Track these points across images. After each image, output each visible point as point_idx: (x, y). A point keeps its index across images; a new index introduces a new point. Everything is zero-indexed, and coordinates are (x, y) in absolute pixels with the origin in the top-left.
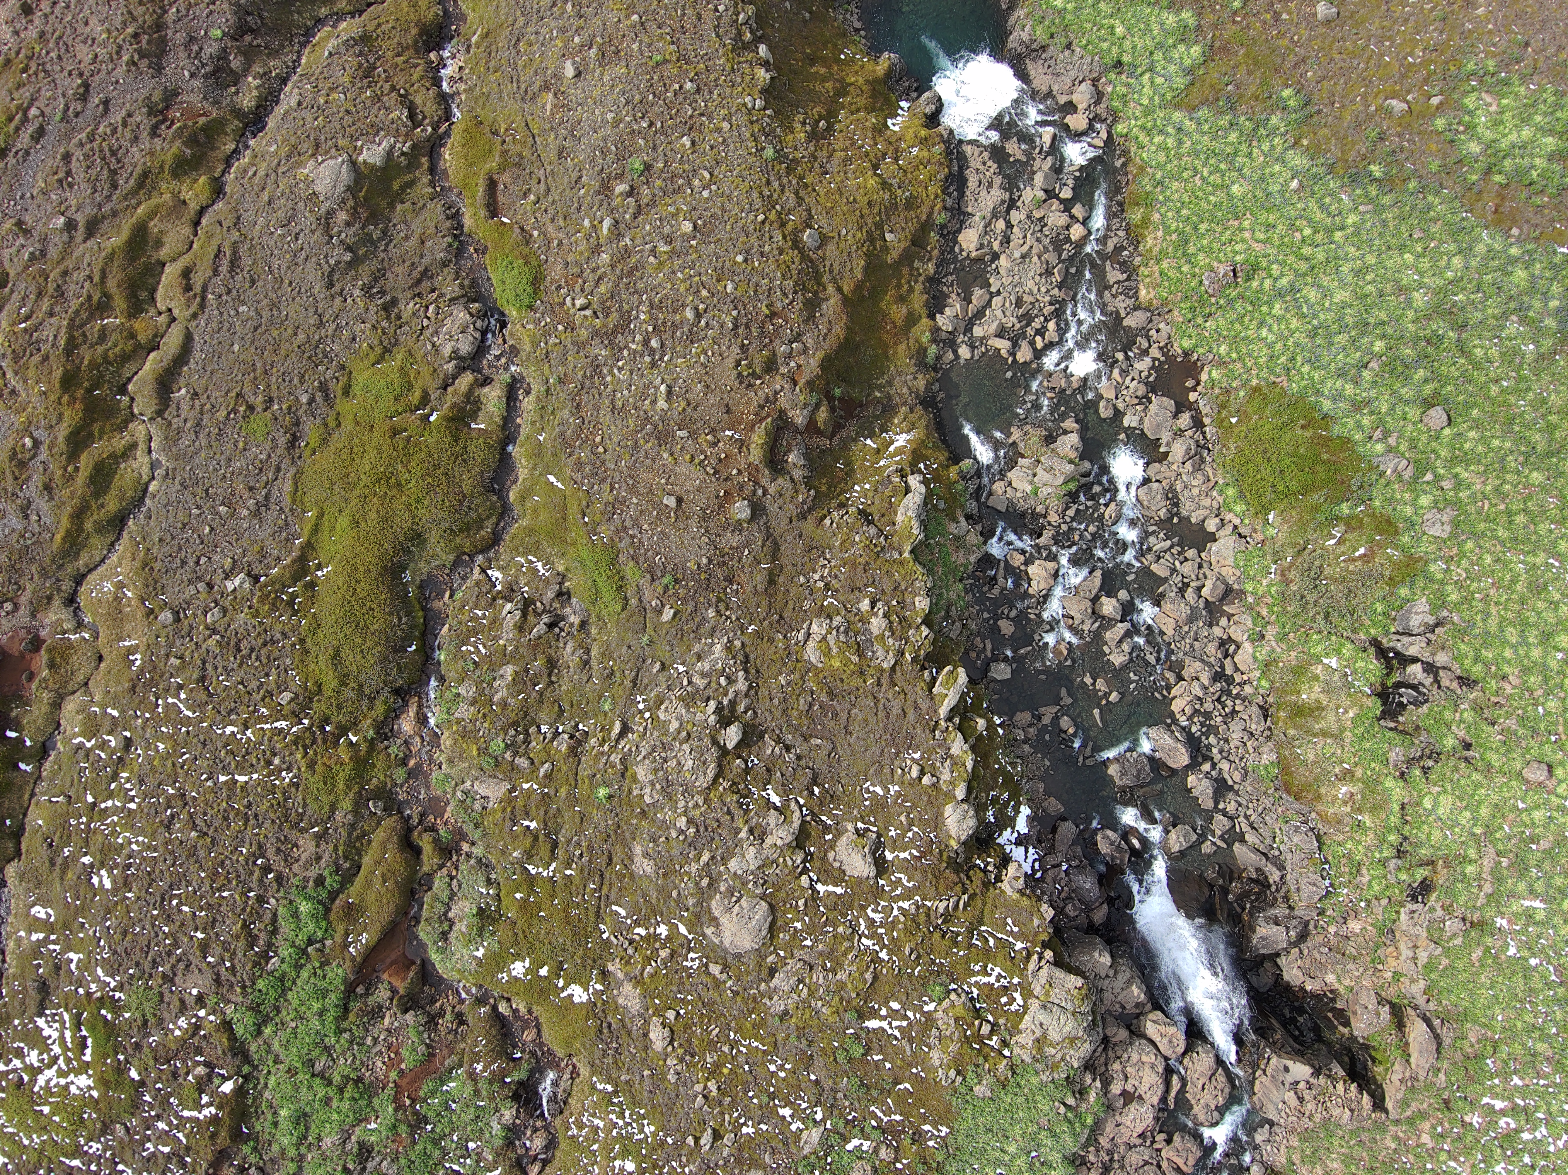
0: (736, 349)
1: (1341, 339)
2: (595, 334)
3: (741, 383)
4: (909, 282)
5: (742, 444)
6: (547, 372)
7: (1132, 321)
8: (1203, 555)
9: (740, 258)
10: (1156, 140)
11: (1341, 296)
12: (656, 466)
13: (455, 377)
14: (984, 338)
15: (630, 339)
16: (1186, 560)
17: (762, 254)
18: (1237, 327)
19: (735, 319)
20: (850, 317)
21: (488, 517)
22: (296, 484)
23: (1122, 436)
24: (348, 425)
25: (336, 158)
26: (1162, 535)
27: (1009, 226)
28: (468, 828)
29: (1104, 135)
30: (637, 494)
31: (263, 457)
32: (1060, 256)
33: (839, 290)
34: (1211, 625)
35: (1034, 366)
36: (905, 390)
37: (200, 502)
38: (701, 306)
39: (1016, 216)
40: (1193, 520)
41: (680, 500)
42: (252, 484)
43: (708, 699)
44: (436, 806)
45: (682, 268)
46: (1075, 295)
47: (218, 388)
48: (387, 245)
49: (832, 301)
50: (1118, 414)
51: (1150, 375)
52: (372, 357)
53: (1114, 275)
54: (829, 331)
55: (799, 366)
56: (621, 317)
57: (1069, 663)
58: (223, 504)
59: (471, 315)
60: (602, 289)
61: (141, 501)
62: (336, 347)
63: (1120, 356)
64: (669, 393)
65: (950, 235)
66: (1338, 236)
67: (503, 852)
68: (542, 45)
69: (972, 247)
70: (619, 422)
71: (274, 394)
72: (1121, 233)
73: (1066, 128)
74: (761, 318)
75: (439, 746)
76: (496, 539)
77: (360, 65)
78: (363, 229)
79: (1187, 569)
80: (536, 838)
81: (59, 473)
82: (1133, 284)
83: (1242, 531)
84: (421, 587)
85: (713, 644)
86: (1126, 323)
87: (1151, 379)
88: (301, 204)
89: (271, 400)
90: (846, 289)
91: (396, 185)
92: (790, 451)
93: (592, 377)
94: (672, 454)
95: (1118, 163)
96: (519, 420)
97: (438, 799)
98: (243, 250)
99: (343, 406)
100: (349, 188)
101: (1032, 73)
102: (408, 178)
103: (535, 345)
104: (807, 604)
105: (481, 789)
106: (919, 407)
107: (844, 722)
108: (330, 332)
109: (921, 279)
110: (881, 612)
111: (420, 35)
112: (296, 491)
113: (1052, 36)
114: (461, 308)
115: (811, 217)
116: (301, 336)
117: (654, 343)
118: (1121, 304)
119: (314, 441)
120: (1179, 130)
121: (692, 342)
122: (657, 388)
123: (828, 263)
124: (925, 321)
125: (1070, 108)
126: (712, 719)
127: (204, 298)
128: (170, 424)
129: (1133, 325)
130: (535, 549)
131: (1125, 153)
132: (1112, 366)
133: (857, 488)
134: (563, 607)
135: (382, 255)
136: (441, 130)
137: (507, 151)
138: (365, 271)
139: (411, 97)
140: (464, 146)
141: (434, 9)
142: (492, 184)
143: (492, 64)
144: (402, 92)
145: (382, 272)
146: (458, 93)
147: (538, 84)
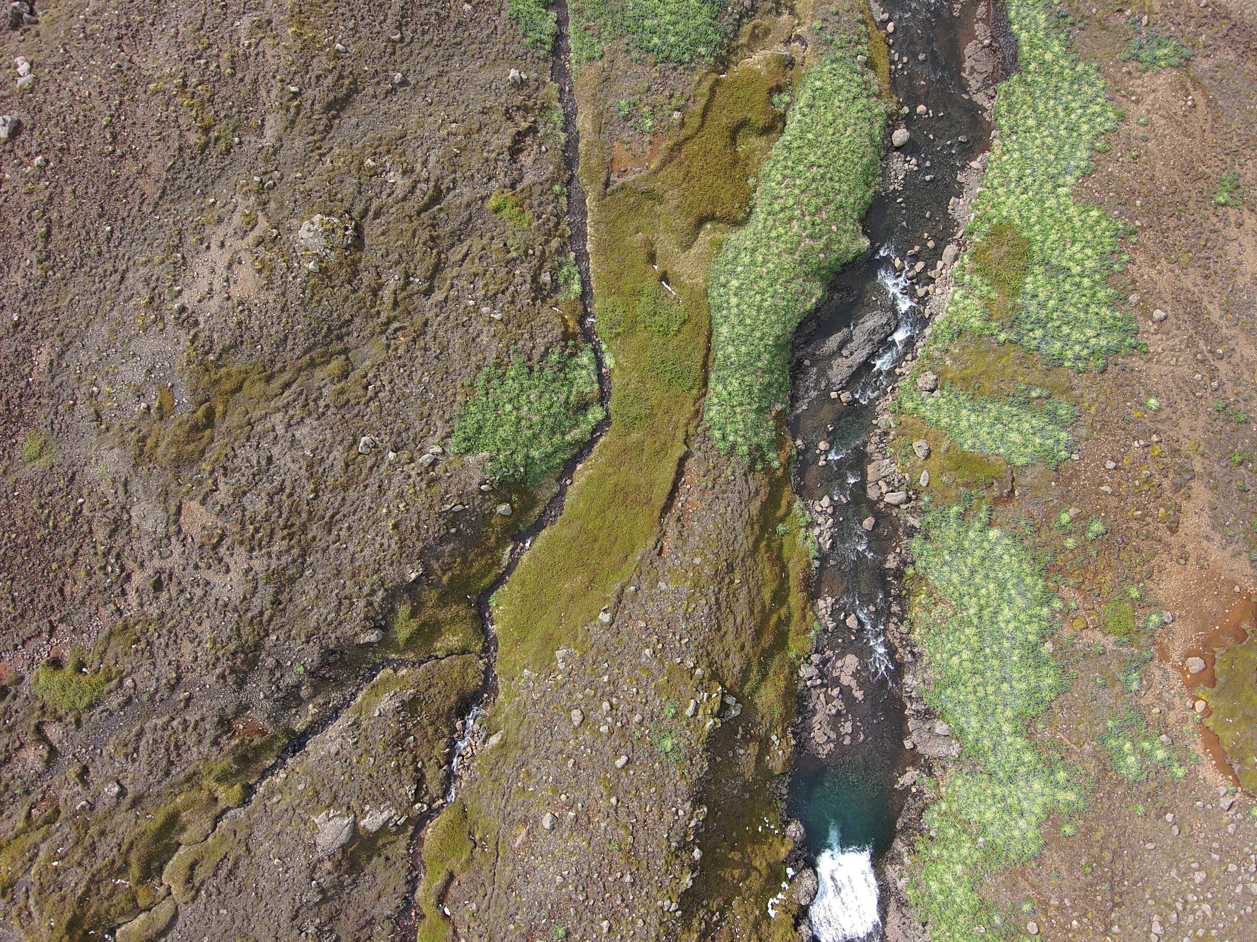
25: (344, 816)
48: (352, 890)
68: (538, 782)
77: (398, 732)
78: (339, 876)
88: (301, 847)
98: (243, 862)
100: (343, 845)
111: (457, 701)
127: (198, 891)
135: (345, 897)
136: (435, 806)
137: (473, 858)
138: (326, 909)
139: (424, 770)
140: (444, 832)
141: (477, 680)
142: (451, 876)
143: (496, 772)
144: (419, 765)
145: (339, 911)
146: (461, 778)
147: (519, 815)
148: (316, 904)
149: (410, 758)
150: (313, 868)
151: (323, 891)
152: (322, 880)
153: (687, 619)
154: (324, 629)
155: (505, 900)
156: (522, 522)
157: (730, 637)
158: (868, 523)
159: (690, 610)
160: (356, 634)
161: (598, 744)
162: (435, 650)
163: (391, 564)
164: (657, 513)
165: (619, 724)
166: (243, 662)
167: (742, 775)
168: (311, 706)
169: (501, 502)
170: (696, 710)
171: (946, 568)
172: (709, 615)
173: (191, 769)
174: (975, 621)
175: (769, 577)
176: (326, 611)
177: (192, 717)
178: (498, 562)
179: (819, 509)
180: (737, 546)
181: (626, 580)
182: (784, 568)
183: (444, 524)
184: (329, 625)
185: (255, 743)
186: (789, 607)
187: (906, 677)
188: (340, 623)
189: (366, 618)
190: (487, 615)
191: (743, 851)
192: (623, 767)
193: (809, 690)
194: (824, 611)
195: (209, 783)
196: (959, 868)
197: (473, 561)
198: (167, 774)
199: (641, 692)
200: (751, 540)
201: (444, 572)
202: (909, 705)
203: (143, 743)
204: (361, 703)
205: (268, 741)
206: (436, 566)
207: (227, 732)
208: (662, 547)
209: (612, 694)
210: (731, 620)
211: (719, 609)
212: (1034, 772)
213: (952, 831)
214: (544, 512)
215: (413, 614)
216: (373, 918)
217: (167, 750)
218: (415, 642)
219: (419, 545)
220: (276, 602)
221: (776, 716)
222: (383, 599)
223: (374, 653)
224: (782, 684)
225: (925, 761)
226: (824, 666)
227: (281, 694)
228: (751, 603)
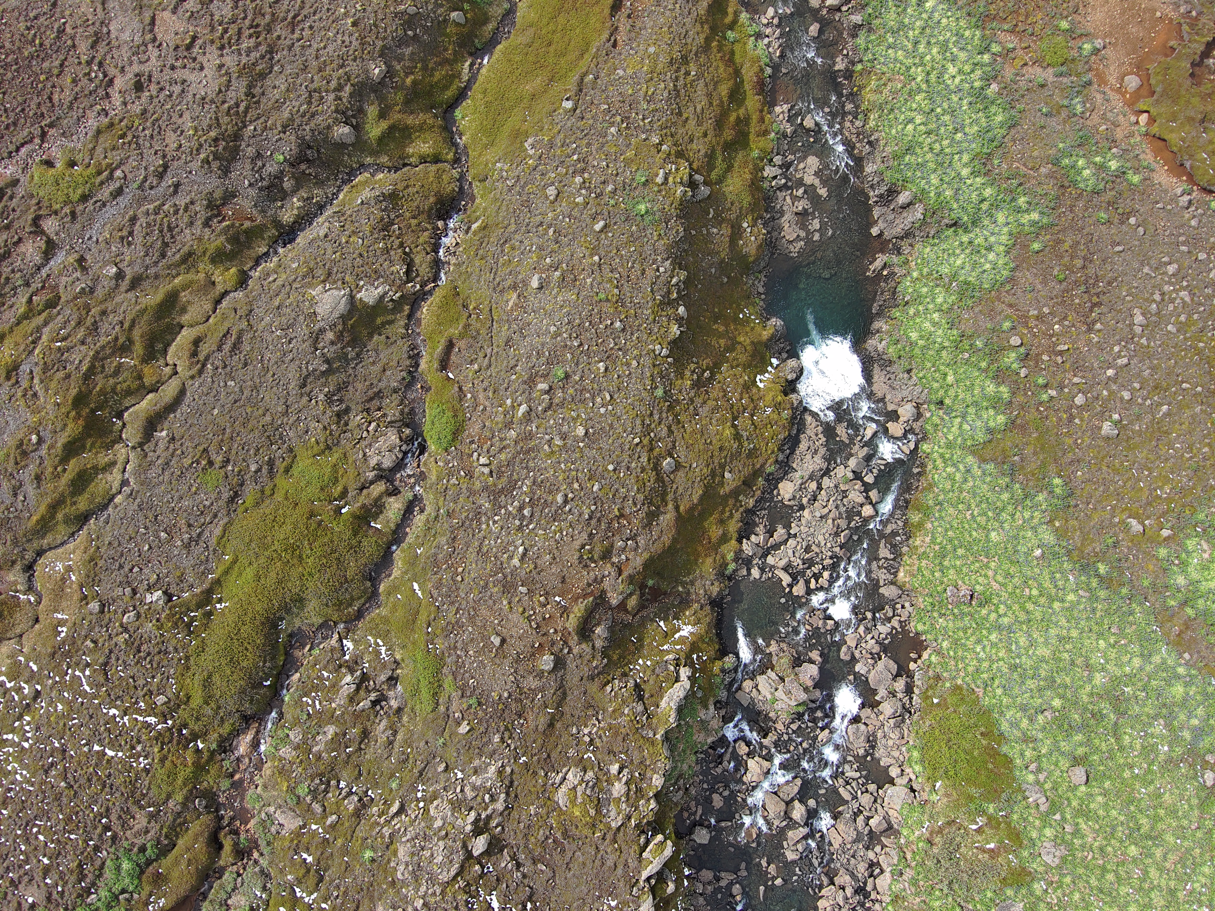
0: (585, 536)
1: (1031, 684)
2: (486, 488)
3: (580, 563)
4: (731, 511)
5: (565, 611)
6: (441, 503)
7: (888, 592)
8: (880, 791)
9: (611, 467)
10: (948, 469)
11: (1043, 651)
12: (496, 608)
13: (372, 483)
14: (773, 566)
15: (510, 501)
16: (867, 791)
17: (628, 468)
18: (961, 634)
19: (592, 512)
20: (678, 532)
21: (359, 598)
22: (225, 531)
23: (851, 677)
24: (279, 497)
25: (340, 289)
26: (855, 766)
27: (820, 488)
28: (262, 843)
29: (912, 446)
30: (474, 624)
31: (207, 503)
32: (849, 523)
33: (677, 508)
34: (867, 849)
35: (804, 600)
36: (702, 592)
37: (148, 524)
38: (570, 495)
39: (826, 482)
40: (882, 764)
41: (503, 641)
42: (191, 522)
43: (471, 809)
44: (243, 815)
45: (566, 462)
46: (851, 556)
47: (192, 439)
48: (357, 364)
49: (668, 516)
50: (854, 660)
51: (886, 638)
52: (316, 450)
53: (884, 552)
54: (659, 538)
55: (628, 559)
56: (509, 482)
57: (754, 845)
58: (165, 531)
59: (401, 439)
60: (503, 456)
61: (105, 507)
62: (291, 434)
63: (869, 615)
64: (524, 554)
65: (773, 482)
66: (1056, 605)
67: (281, 871)
68: (522, 253)
69: (787, 496)
70: (479, 563)
71: (232, 458)
72: (900, 523)
73: (886, 430)
74: (611, 516)
75: (261, 770)
76: (359, 615)
77: (382, 219)
78: (342, 348)
79: (865, 800)
80: (308, 871)
81: (50, 469)
82: (896, 565)
83: (915, 787)
84: (291, 636)
85: (490, 764)
86: (881, 590)
87: (886, 642)
88: (301, 318)
89: (228, 461)
90: (682, 508)
91: (379, 321)
92: (598, 624)
93: (472, 520)
94: (509, 603)
95: (916, 471)
96: (408, 530)
97: (247, 811)
98: (246, 337)
99: (281, 482)
100: (342, 316)
101: (876, 378)
102: (389, 317)
103: (439, 479)
104: (571, 752)
105: (280, 817)
106: (708, 607)
107: (567, 859)
108: (290, 422)
109: (741, 509)
110: (624, 779)
111: (436, 204)
112: (223, 537)
113: (900, 357)
114: (395, 431)
115: (674, 447)
116: (268, 418)
117: (526, 512)
118: (882, 576)
119: (250, 501)
120: (968, 471)
121: (554, 520)
122: (517, 548)
123: (675, 486)
124: (733, 542)
125: (894, 416)
126: (469, 828)
127: (204, 365)
128: (146, 456)
129: (886, 594)
130: (385, 636)
131: (923, 465)
132: (861, 620)
133: (640, 661)
134: (389, 689)
135: (351, 371)
136: (427, 288)
137: (469, 325)
138: (333, 380)
139: (412, 256)
140: (439, 307)
141: (453, 185)
142: (450, 345)
143: (481, 252)
144: (407, 250)
145: (346, 384)
146: (449, 263)
147: (509, 282)
148: (323, 373)
149: (397, 242)
150: (316, 337)
151: (327, 361)
152: (326, 350)
153: (649, 102)
154: (298, 121)
155: (504, 355)
156: (476, 36)
157: (692, 123)
158: (814, 29)
159: (650, 93)
160: (329, 127)
161: (576, 213)
162: (408, 157)
163: (355, 60)
164: (607, 11)
165: (593, 195)
166: (224, 149)
167: (718, 253)
168: (295, 200)
169: (455, 10)
170: (666, 179)
171: (890, 51)
172: (669, 99)
173: (186, 249)
174: (924, 86)
175: (724, 75)
176: (298, 104)
177: (181, 201)
178: (459, 75)
179: (765, 21)
180: (689, 41)
181: (584, 70)
182: (737, 73)
183: (401, 25)
184: (303, 116)
185: (245, 226)
186: (747, 109)
187: (866, 169)
188: (313, 115)
189: (337, 111)
190: (454, 129)
191: (727, 326)
192: (601, 231)
193: (775, 192)
194: (781, 116)
195: (205, 266)
196: (936, 316)
197: (433, 69)
198: (163, 255)
199: (611, 165)
200: (702, 36)
201: (407, 75)
202: (871, 194)
203: (137, 227)
204: (343, 199)
205: (257, 227)
206: (398, 67)
207: (216, 216)
208: (615, 40)
209: (583, 170)
210: (692, 109)
211: (678, 95)
212: (996, 206)
213: (925, 290)
214: (497, 29)
215: (382, 115)
216: (380, 391)
217: (161, 231)
218: (387, 145)
219: (379, 44)
220: (249, 94)
221: (745, 204)
222: (351, 95)
223: (350, 156)
224: (748, 176)
225: (893, 244)
226: (787, 170)
227: (265, 183)
228: (709, 95)
